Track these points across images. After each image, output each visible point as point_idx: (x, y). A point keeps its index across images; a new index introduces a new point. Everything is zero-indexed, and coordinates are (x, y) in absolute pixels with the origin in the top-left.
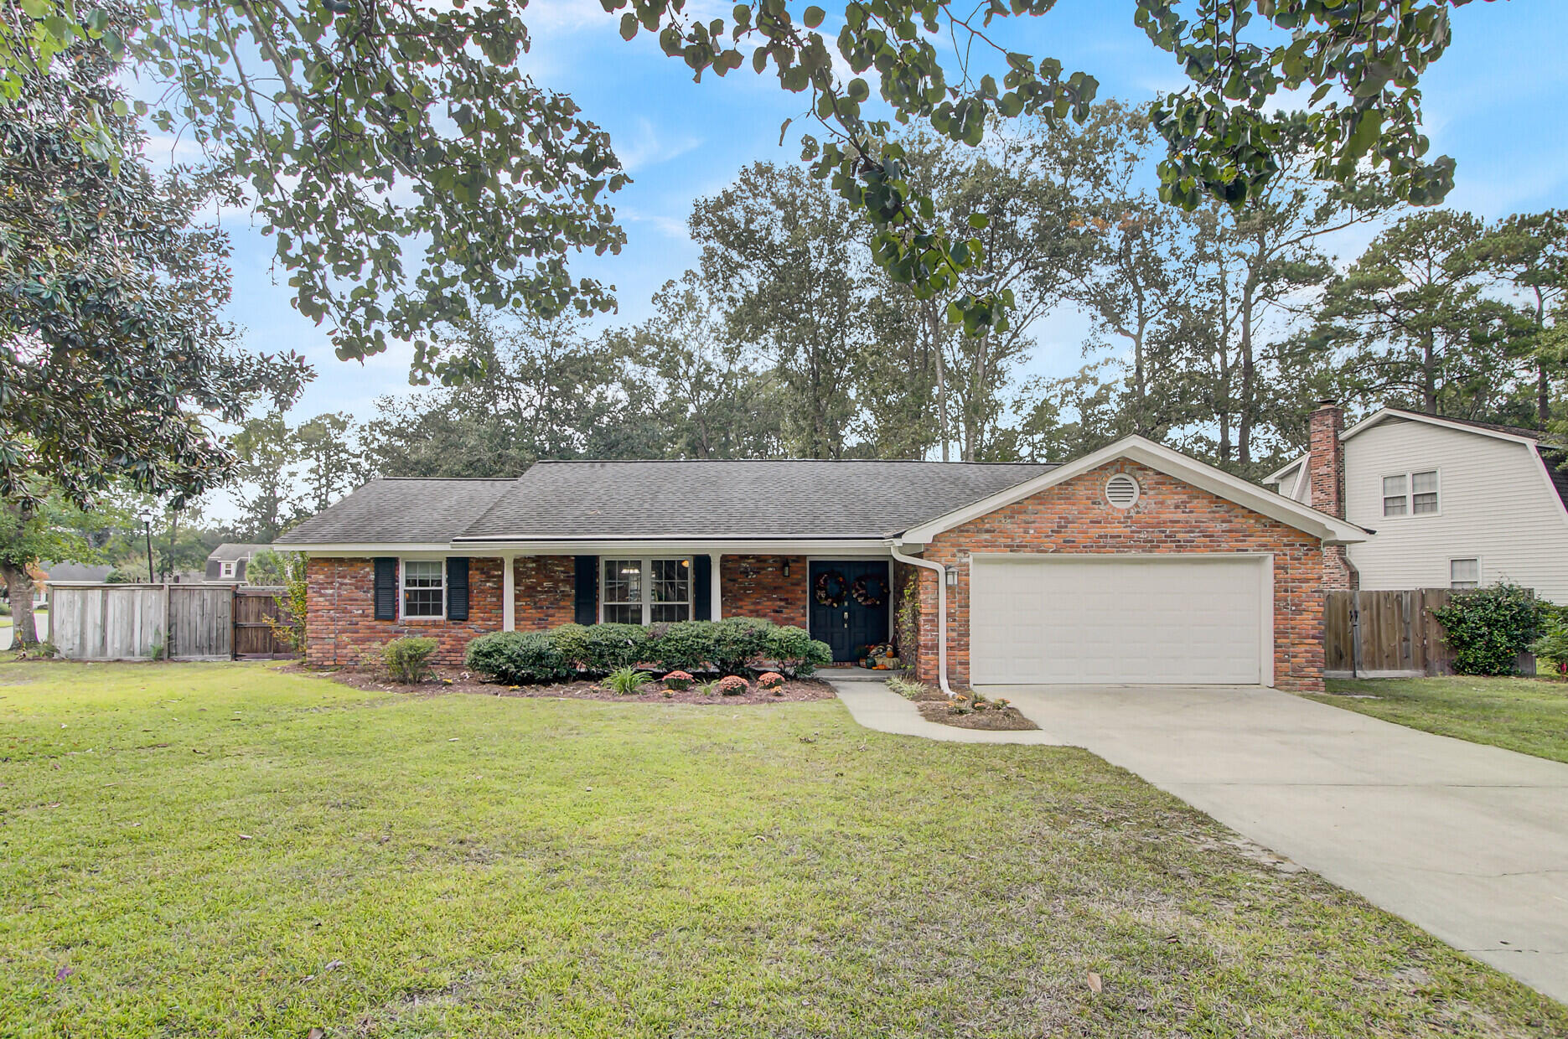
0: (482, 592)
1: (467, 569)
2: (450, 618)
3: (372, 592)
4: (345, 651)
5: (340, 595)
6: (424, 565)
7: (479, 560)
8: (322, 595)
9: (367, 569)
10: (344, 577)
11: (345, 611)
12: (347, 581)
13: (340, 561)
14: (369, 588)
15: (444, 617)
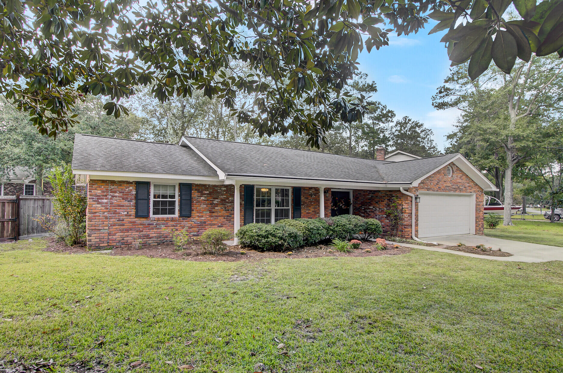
0: (198, 202)
1: (191, 190)
2: (181, 216)
3: (134, 201)
4: (114, 237)
5: (111, 203)
6: (165, 186)
7: (197, 185)
8: (99, 203)
9: (131, 188)
10: (115, 192)
11: (115, 213)
12: (117, 194)
13: (113, 182)
14: (131, 199)
15: (177, 215)
